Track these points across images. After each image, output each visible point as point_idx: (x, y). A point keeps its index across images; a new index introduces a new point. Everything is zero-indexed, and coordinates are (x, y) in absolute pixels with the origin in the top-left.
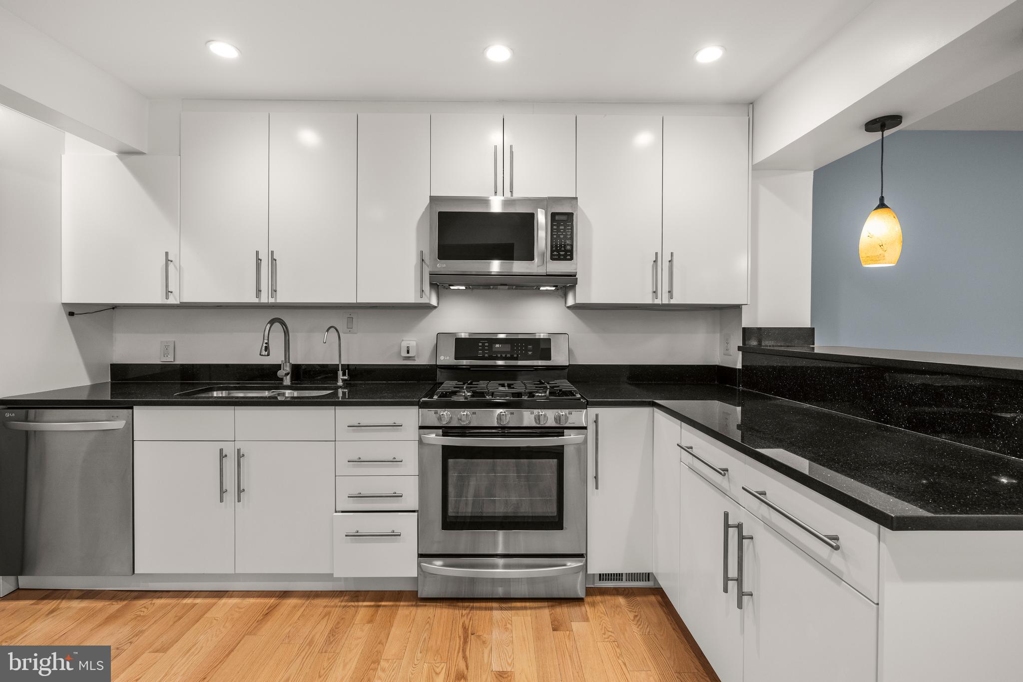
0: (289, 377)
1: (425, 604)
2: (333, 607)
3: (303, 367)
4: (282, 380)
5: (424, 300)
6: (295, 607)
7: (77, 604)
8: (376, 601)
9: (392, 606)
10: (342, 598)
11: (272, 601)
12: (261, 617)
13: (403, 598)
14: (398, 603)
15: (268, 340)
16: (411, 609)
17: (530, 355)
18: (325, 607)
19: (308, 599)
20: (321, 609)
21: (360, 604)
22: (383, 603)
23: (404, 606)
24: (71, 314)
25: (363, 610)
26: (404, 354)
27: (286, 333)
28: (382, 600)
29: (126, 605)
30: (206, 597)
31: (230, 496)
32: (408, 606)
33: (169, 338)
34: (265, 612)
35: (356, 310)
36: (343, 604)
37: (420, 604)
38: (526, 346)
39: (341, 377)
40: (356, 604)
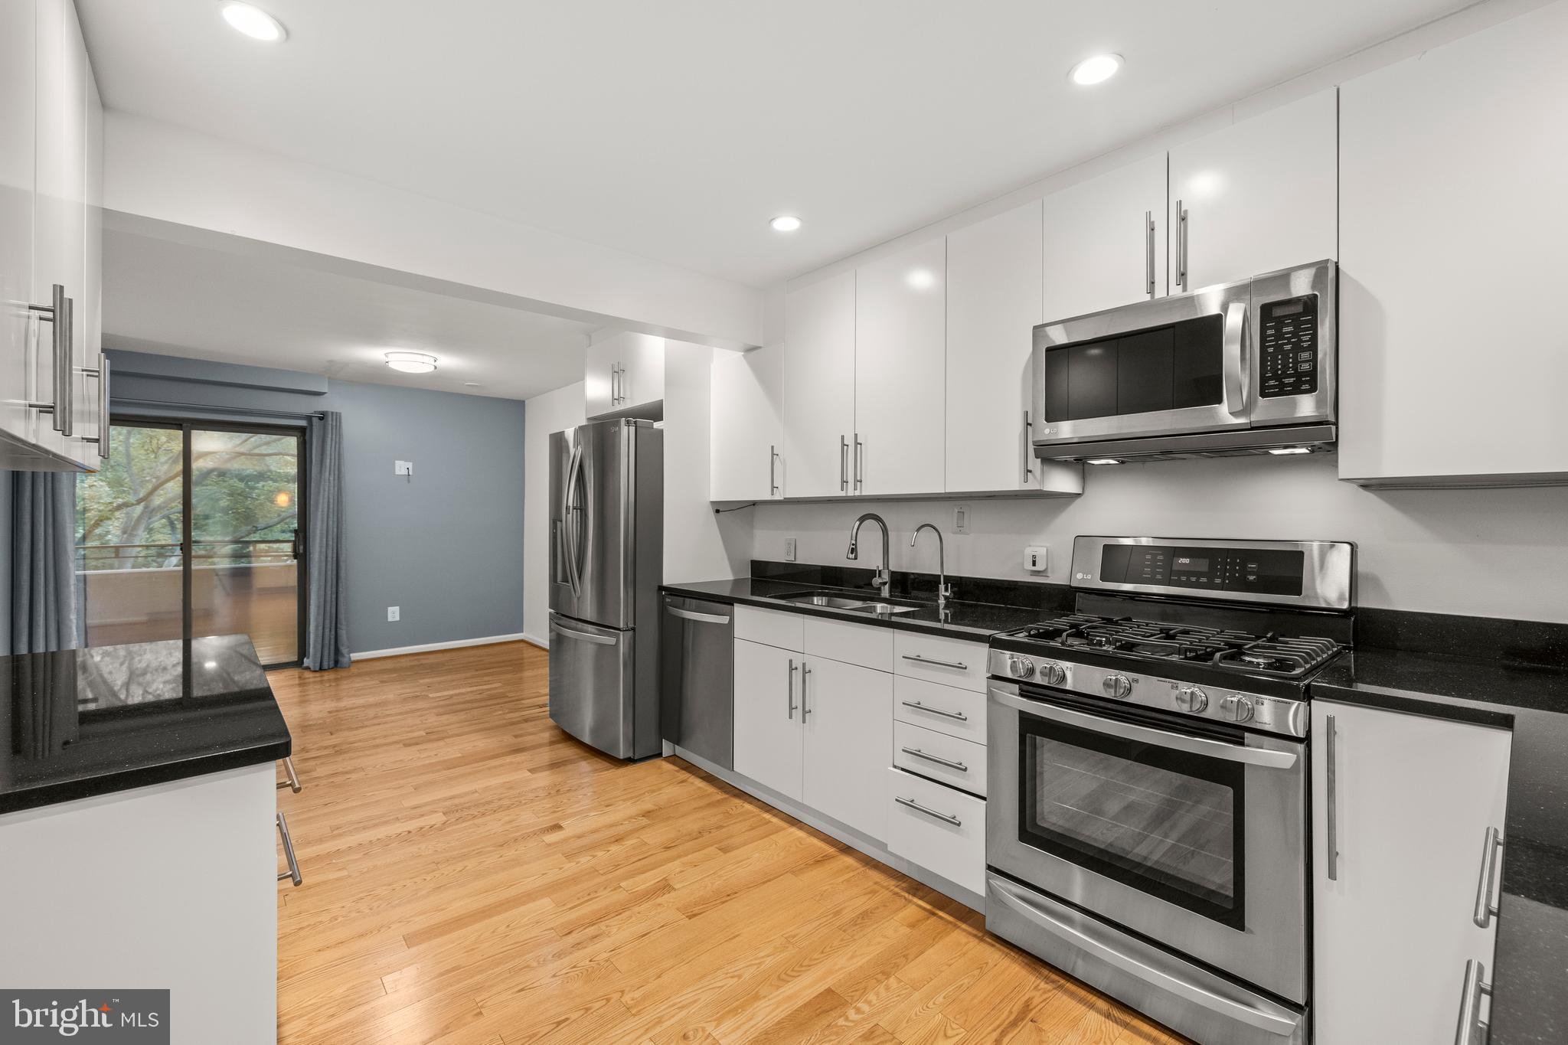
0: (887, 586)
1: (994, 943)
2: (883, 887)
3: (912, 577)
4: (879, 589)
5: (1032, 485)
6: (848, 867)
7: (699, 783)
8: (934, 906)
9: (951, 923)
10: (900, 883)
11: (831, 850)
12: (811, 862)
13: (972, 920)
14: (959, 923)
15: (856, 540)
16: (971, 939)
17: (1251, 582)
18: (876, 883)
19: (864, 866)
20: (870, 884)
21: (915, 900)
22: (941, 913)
23: (964, 930)
24: (718, 511)
25: (915, 908)
26: (1029, 566)
27: (885, 532)
28: (940, 909)
29: (725, 799)
30: (782, 819)
31: (798, 714)
32: (970, 934)
33: (791, 535)
34: (818, 858)
35: (969, 502)
36: (897, 890)
37: (988, 939)
38: (1243, 565)
39: (943, 593)
40: (910, 897)
